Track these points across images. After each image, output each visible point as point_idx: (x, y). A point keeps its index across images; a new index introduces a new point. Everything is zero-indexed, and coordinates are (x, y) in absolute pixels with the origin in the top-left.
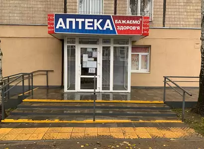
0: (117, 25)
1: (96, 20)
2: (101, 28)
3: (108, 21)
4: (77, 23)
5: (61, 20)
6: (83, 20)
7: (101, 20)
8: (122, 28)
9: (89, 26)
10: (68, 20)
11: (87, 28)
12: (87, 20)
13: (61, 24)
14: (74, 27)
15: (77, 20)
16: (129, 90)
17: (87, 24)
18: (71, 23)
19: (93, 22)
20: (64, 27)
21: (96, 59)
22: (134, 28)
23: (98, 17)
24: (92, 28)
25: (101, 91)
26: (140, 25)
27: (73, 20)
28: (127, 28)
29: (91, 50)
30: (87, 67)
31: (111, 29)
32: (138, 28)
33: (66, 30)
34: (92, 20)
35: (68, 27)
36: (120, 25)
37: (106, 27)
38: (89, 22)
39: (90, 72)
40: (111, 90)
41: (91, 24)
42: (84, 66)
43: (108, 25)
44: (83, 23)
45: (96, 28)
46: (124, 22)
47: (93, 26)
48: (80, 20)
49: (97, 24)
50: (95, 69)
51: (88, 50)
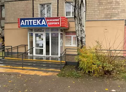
0: (48, 22)
1: (38, 20)
2: (40, 24)
3: (43, 20)
4: (29, 22)
6: (32, 20)
7: (40, 20)
8: (50, 24)
9: (35, 23)
10: (26, 21)
11: (34, 24)
12: (34, 20)
13: (23, 23)
14: (28, 24)
15: (29, 20)
16: (59, 56)
17: (34, 22)
18: (27, 22)
19: (37, 21)
20: (24, 25)
21: (42, 39)
22: (56, 23)
24: (36, 24)
25: (45, 55)
27: (28, 21)
28: (53, 23)
30: (39, 43)
31: (45, 24)
32: (58, 23)
34: (36, 20)
35: (26, 24)
36: (49, 22)
38: (35, 21)
39: (40, 46)
40: (50, 55)
41: (36, 22)
42: (37, 43)
43: (44, 22)
44: (32, 22)
45: (38, 24)
46: (51, 20)
47: (36, 23)
48: (31, 21)
49: (38, 22)
50: (42, 45)
51: (39, 35)
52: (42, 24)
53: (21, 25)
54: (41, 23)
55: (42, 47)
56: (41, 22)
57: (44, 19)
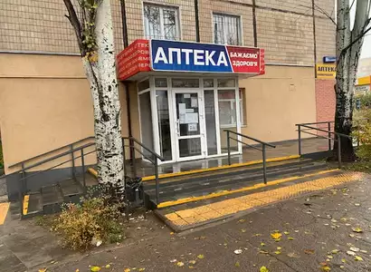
0: (233, 59)
1: (207, 52)
4: (183, 55)
5: (160, 50)
6: (191, 51)
8: (238, 64)
9: (199, 60)
10: (171, 50)
11: (196, 63)
12: (196, 52)
13: (161, 56)
15: (183, 50)
16: (240, 151)
17: (196, 57)
18: (175, 54)
19: (204, 55)
20: (166, 62)
21: (196, 110)
22: (251, 64)
24: (203, 64)
25: (207, 157)
27: (178, 50)
29: (189, 96)
30: (186, 123)
33: (168, 66)
34: (202, 52)
35: (171, 62)
37: (220, 62)
38: (199, 54)
39: (189, 130)
40: (219, 153)
41: (202, 57)
42: (182, 123)
43: (222, 59)
44: (191, 55)
45: (207, 64)
46: (240, 55)
47: (204, 60)
48: (187, 51)
50: (196, 126)
51: (186, 96)
52: (218, 64)
53: (156, 61)
54: (216, 62)
55: (198, 132)
56: (215, 58)
57: (223, 48)
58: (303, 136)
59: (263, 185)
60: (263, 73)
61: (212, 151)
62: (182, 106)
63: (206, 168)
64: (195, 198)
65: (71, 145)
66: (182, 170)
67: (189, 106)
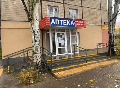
2: (69, 24)
3: (72, 21)
4: (60, 22)
6: (62, 20)
7: (69, 21)
9: (65, 23)
10: (56, 20)
11: (64, 24)
12: (64, 21)
13: (53, 22)
14: (59, 24)
15: (60, 20)
16: (78, 52)
18: (57, 21)
21: (64, 39)
22: (81, 24)
23: (68, 19)
24: (66, 24)
26: (83, 23)
27: (58, 20)
28: (79, 24)
29: (61, 34)
30: (61, 43)
31: (73, 25)
32: (83, 24)
33: (55, 25)
34: (66, 21)
35: (56, 24)
36: (76, 23)
37: (71, 24)
39: (62, 45)
45: (68, 24)
46: (78, 22)
47: (66, 23)
48: (61, 21)
50: (64, 44)
52: (71, 25)
55: (65, 46)
58: (98, 47)
59: (86, 63)
60: (85, 27)
61: (69, 52)
62: (60, 37)
63: (67, 58)
64: (64, 68)
65: (24, 50)
66: (59, 58)
67: (61, 37)
